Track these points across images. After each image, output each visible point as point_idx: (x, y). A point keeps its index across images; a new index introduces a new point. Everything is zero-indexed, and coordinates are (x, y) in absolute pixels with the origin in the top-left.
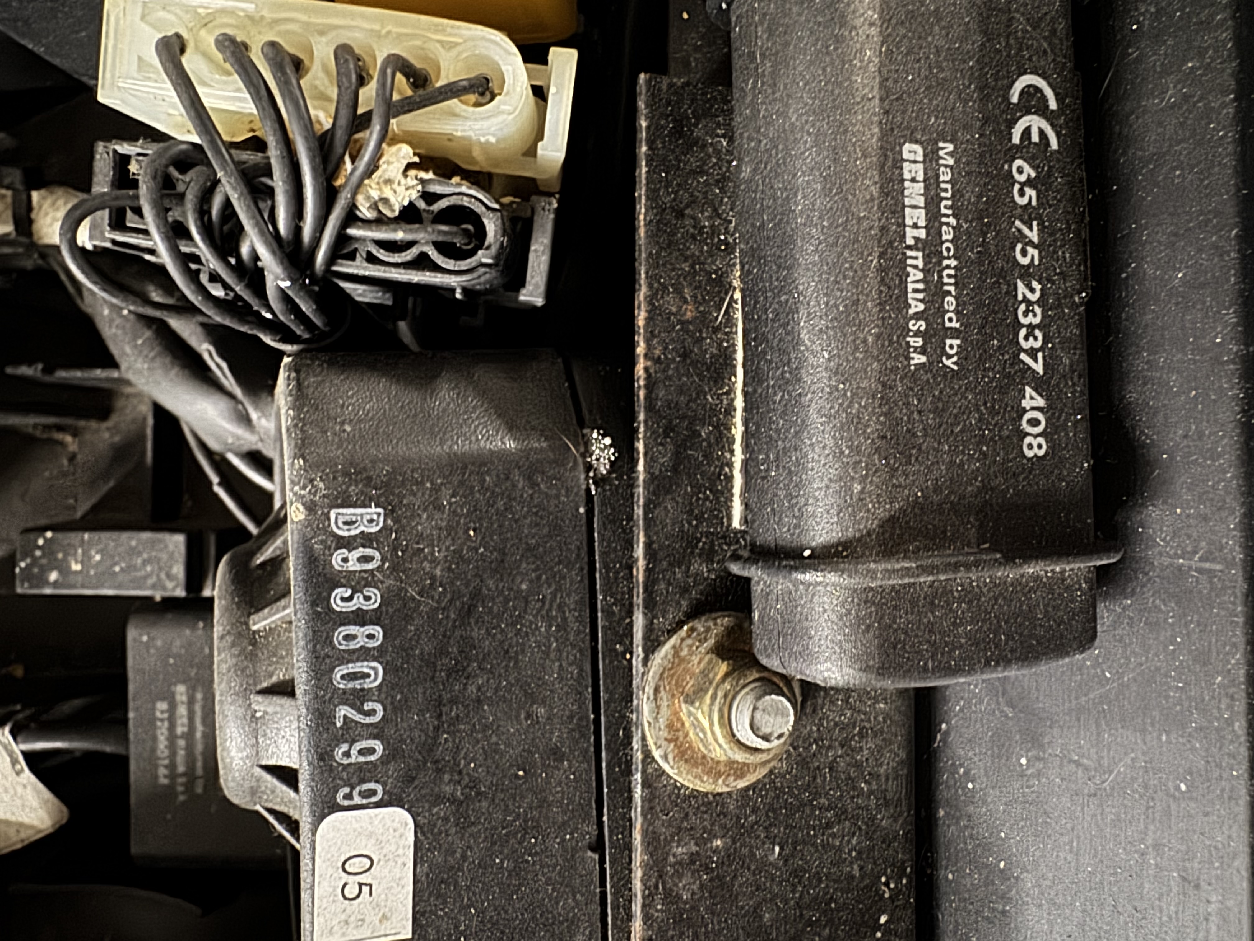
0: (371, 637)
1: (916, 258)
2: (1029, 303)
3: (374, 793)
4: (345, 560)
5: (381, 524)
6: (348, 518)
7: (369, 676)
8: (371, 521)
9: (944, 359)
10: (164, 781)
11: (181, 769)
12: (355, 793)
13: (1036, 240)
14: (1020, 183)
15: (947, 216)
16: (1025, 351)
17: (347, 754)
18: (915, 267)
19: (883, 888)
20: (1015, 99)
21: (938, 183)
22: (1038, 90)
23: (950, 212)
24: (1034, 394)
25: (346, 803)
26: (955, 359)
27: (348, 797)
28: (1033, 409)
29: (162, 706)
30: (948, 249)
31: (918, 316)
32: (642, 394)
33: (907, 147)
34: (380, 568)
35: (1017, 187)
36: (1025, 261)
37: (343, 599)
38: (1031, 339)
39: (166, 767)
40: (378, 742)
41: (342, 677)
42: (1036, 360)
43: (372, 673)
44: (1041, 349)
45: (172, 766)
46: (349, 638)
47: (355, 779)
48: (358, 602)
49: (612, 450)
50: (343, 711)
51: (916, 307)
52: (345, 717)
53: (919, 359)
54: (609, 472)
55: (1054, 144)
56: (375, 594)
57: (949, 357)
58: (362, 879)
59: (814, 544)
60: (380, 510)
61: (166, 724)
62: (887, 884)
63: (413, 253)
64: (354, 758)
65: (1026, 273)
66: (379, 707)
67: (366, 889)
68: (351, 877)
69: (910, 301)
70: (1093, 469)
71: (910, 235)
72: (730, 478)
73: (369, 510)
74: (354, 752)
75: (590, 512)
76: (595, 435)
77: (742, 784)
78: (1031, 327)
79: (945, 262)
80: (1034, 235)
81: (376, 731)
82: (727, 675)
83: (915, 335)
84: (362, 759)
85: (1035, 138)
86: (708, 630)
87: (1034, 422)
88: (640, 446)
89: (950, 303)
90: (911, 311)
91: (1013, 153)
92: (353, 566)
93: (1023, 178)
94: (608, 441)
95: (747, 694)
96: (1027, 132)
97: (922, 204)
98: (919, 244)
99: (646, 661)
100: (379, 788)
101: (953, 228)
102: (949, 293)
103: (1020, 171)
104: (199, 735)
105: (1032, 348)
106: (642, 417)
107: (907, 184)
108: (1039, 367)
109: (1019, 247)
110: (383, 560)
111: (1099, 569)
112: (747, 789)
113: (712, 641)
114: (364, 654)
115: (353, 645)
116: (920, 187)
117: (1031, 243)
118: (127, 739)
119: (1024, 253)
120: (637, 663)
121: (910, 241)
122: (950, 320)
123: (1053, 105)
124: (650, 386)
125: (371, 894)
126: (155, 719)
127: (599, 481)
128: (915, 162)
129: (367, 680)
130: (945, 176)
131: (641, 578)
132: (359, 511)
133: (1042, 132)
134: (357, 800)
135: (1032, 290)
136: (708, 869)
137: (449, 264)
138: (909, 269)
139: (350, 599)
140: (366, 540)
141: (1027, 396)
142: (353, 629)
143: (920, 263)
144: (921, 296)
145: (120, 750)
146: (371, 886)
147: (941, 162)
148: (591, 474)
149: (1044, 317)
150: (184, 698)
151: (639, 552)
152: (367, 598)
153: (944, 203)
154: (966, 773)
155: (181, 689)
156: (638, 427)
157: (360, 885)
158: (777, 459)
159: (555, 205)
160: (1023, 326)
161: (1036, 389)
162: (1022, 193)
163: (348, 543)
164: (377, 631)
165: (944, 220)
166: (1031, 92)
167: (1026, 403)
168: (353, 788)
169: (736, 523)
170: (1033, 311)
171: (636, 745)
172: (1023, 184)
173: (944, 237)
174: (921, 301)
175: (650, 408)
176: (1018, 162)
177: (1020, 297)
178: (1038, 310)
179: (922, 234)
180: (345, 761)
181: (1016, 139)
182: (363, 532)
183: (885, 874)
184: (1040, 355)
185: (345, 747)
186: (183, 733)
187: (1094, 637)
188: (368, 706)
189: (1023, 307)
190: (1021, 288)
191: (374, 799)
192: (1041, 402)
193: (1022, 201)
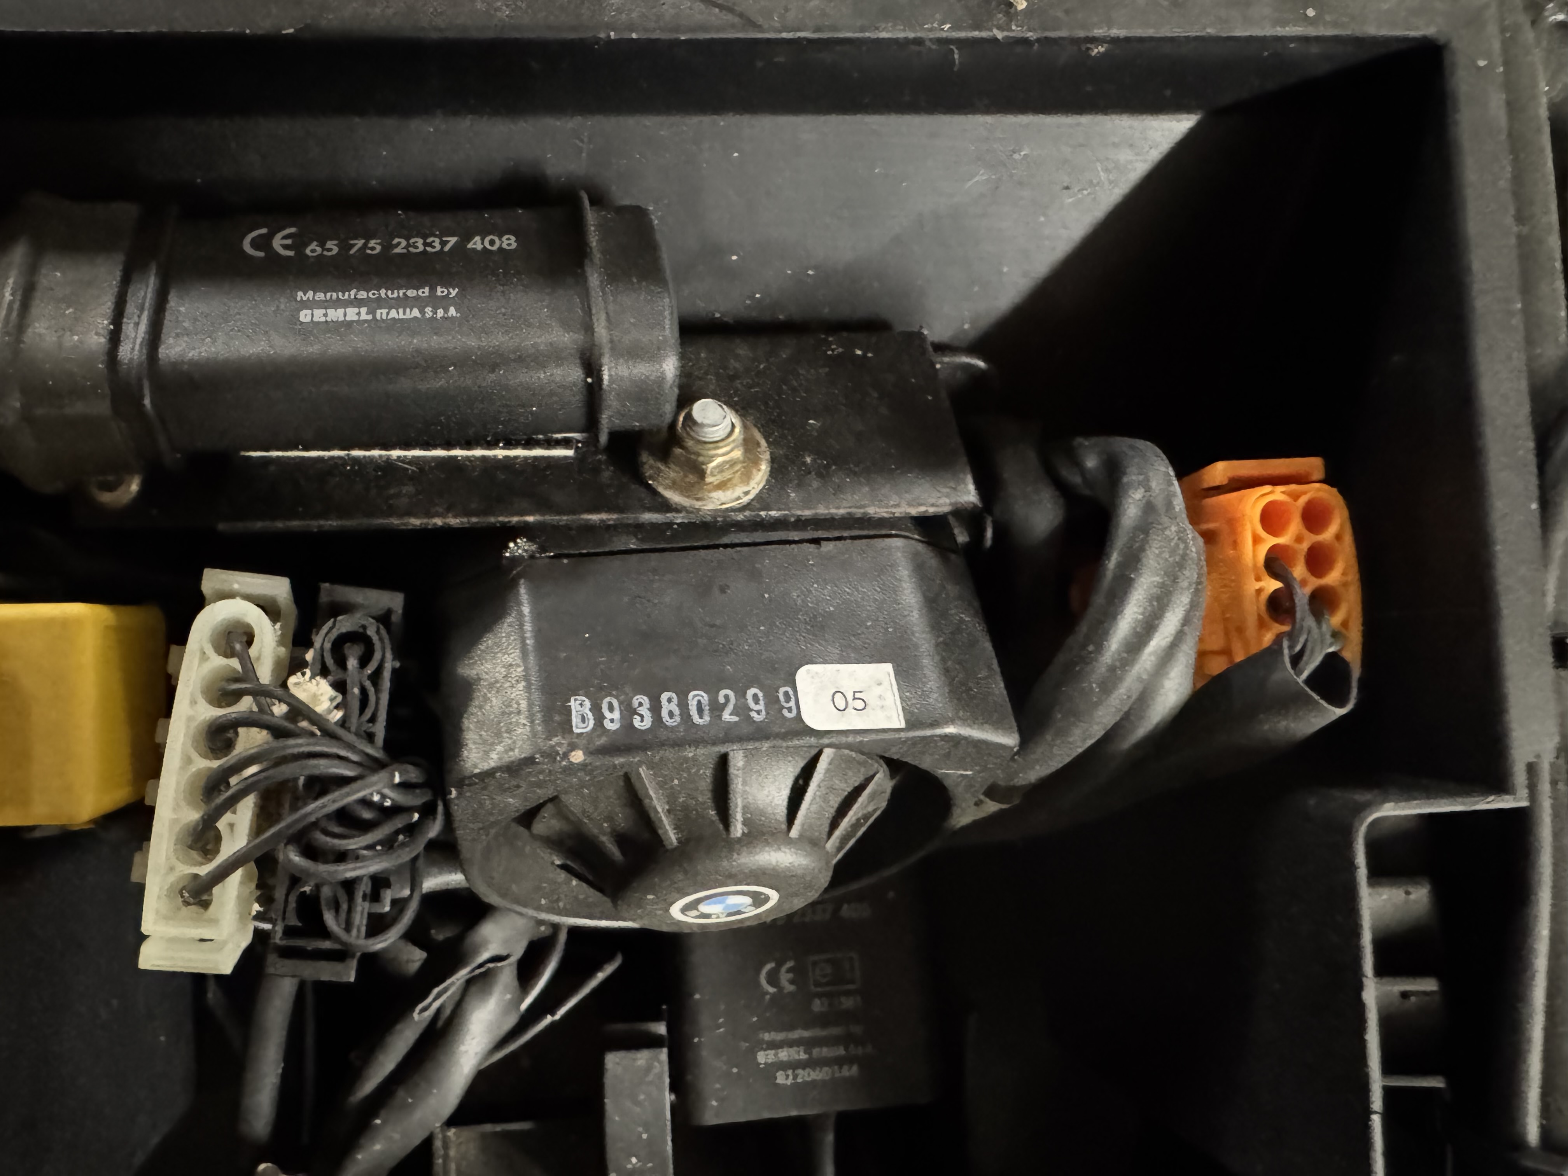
0: (670, 700)
1: (381, 313)
2: (408, 245)
3: (786, 693)
4: (612, 721)
5: (584, 698)
6: (579, 720)
7: (699, 702)
8: (581, 705)
9: (451, 296)
10: (855, 1069)
11: (841, 1051)
12: (787, 705)
13: (363, 241)
14: (322, 251)
15: (349, 295)
16: (442, 248)
17: (758, 712)
18: (388, 314)
19: (835, 353)
20: (261, 254)
21: (326, 301)
22: (253, 240)
23: (347, 293)
24: (472, 243)
25: (794, 711)
26: (451, 290)
27: (790, 710)
28: (482, 244)
29: (781, 1078)
30: (374, 294)
31: (422, 312)
32: (474, 520)
33: (302, 319)
34: (616, 697)
35: (325, 253)
36: (378, 248)
37: (642, 721)
38: (433, 244)
39: (841, 1068)
40: (748, 692)
41: (701, 717)
42: (448, 242)
43: (697, 698)
44: (440, 238)
45: (839, 1062)
46: (671, 714)
47: (777, 706)
48: (644, 711)
49: (518, 541)
50: (727, 716)
51: (416, 313)
52: (731, 715)
53: (452, 311)
54: (536, 543)
55: (292, 230)
56: (637, 700)
57: (450, 293)
58: (850, 697)
59: (582, 376)
60: (572, 699)
61: (800, 1071)
62: (833, 350)
63: (368, 684)
64: (761, 706)
65: (387, 247)
66: (723, 693)
67: (857, 695)
68: (849, 705)
69: (412, 316)
70: (522, 207)
71: (364, 316)
72: (535, 458)
73: (573, 707)
74: (757, 708)
75: (567, 556)
76: (507, 555)
77: (763, 443)
78: (426, 244)
79: (383, 296)
80: (360, 243)
81: (741, 694)
82: (682, 447)
83: (436, 313)
84: (762, 702)
85: (289, 242)
86: (651, 467)
87: (492, 243)
88: (515, 519)
89: (411, 293)
90: (419, 316)
91: (300, 254)
92: (616, 715)
93: (319, 250)
94: (512, 545)
95: (693, 431)
96: (286, 247)
97: (343, 310)
98: (372, 312)
99: (677, 509)
100: (782, 690)
101: (358, 291)
102: (404, 294)
103: (313, 251)
104: (806, 1034)
105: (440, 243)
106: (492, 520)
107: (329, 319)
108: (453, 240)
109: (369, 251)
110: (611, 695)
111: (593, 203)
112: (767, 441)
113: (659, 465)
114: (683, 705)
115: (677, 711)
116: (331, 312)
117: (365, 246)
118: (817, 1117)
119: (373, 249)
120: (679, 519)
121: (370, 317)
122: (423, 292)
123: (264, 231)
124: (468, 514)
125: (860, 692)
126: (795, 1085)
127: (543, 549)
128: (312, 315)
129: (702, 701)
130: (320, 296)
131: (615, 516)
132: (574, 713)
133: (284, 238)
134: (792, 704)
135: (399, 244)
136: (827, 467)
137: (377, 656)
138: (389, 317)
139: (642, 716)
140: (596, 709)
141: (474, 246)
142: (664, 713)
143: (384, 311)
144: (408, 310)
145: (831, 1123)
146: (854, 692)
147: (311, 299)
148: (538, 555)
149: (417, 236)
150: (771, 1053)
151: (595, 517)
152: (641, 704)
153: (340, 297)
154: (749, 297)
155: (763, 1057)
156: (500, 522)
157: (855, 699)
158: (523, 406)
159: (327, 585)
160: (425, 249)
161: (469, 242)
162: (330, 250)
163: (599, 718)
164: (665, 696)
165: (352, 297)
166: (254, 244)
167: (479, 247)
168: (783, 707)
169: (570, 453)
170: (414, 243)
171: (740, 517)
172: (324, 249)
173: (365, 296)
174: (411, 311)
175: (486, 512)
176: (308, 251)
177: (405, 251)
178: (412, 241)
179: (364, 310)
180: (764, 713)
181: (291, 253)
182: (590, 710)
183: (826, 352)
184: (444, 239)
185: (754, 714)
186: (805, 1053)
187: (638, 208)
188: (722, 700)
189: (411, 249)
190: (397, 250)
191: (791, 693)
192: (477, 239)
193: (336, 250)
